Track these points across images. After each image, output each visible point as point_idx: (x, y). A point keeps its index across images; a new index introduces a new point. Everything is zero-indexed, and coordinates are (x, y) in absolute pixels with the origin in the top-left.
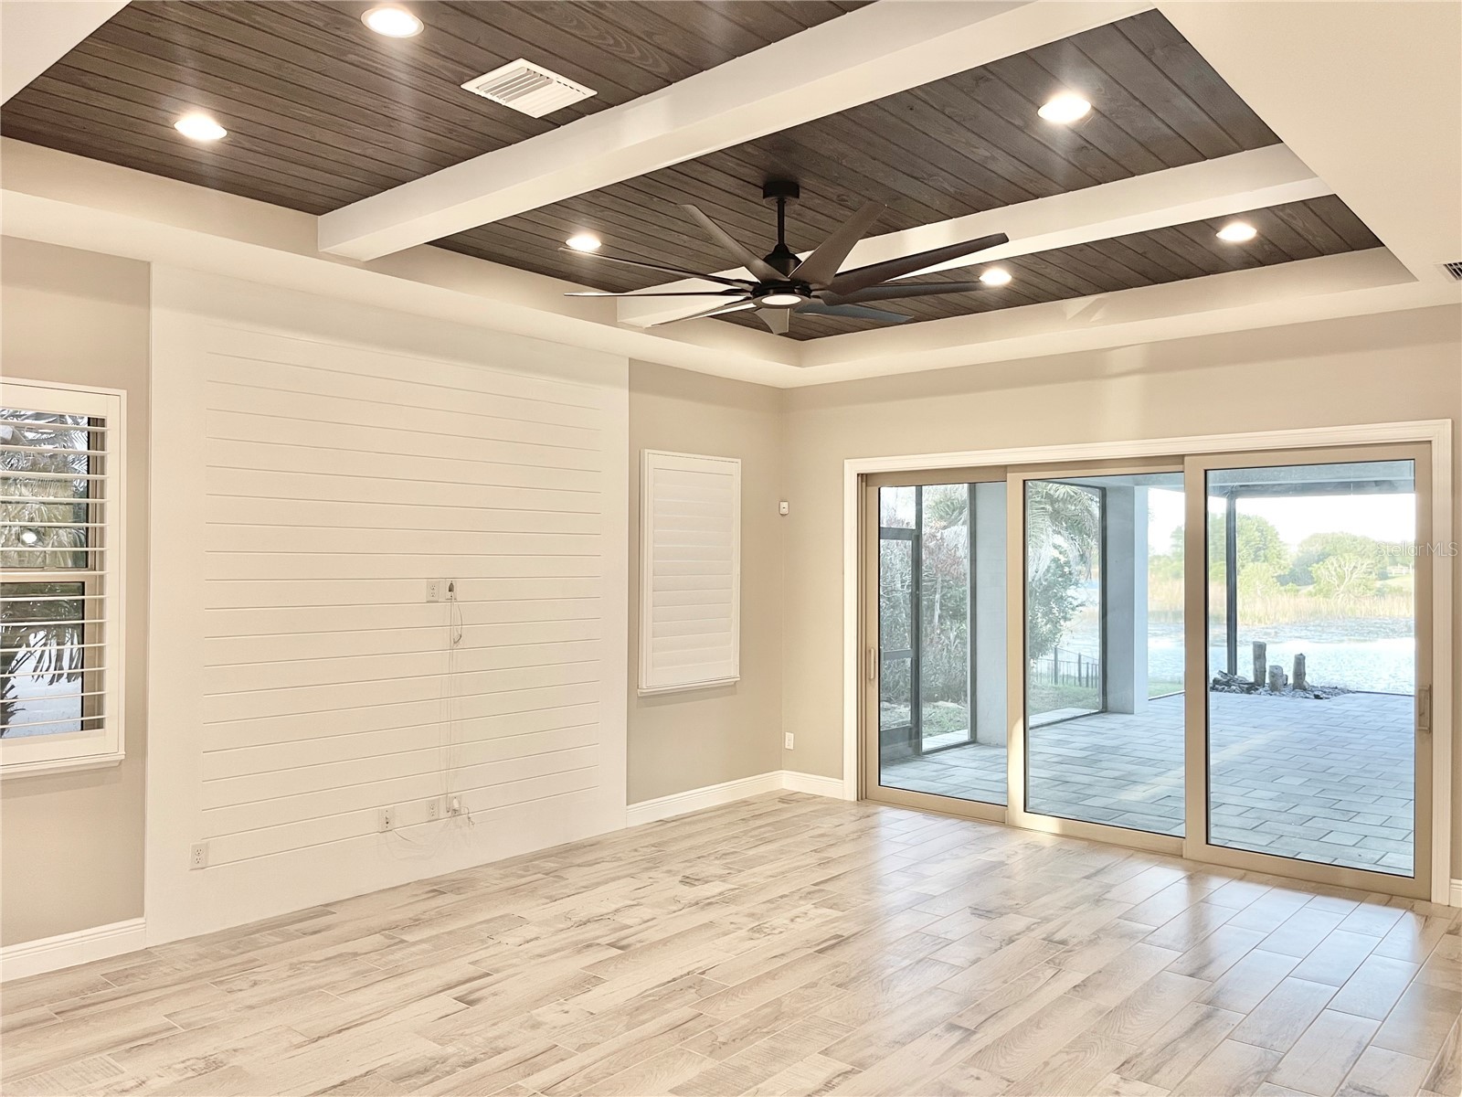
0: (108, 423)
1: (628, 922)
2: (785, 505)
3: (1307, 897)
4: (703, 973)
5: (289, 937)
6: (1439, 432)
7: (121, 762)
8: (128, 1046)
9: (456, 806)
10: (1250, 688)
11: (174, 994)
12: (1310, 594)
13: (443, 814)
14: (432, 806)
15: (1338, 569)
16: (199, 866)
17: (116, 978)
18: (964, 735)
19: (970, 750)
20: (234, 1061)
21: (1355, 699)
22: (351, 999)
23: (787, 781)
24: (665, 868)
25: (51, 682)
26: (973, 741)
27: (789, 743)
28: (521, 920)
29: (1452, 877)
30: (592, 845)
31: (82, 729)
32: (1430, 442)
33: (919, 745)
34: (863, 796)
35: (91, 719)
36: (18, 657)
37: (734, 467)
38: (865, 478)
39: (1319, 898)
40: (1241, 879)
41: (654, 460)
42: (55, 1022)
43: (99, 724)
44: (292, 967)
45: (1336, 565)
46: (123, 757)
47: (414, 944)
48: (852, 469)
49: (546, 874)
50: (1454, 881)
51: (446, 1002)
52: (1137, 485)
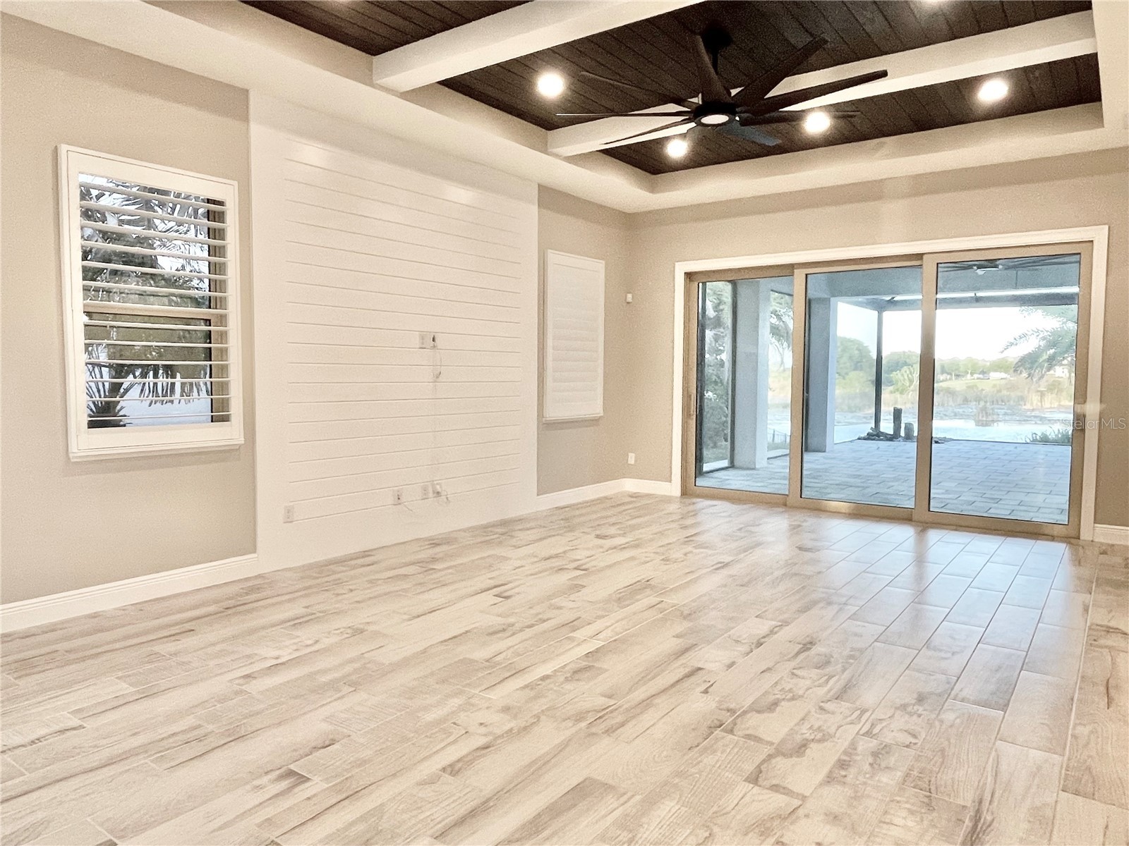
0: (227, 204)
1: (579, 557)
2: (630, 296)
3: (1003, 538)
4: (648, 581)
5: (354, 568)
6: (1100, 235)
7: (240, 446)
8: (292, 623)
9: (439, 490)
10: (891, 438)
11: (301, 596)
12: (891, 392)
13: (431, 495)
14: (425, 489)
15: (910, 376)
16: (289, 520)
17: (252, 590)
18: (725, 463)
19: (731, 472)
20: (371, 628)
21: (961, 443)
22: (426, 596)
23: (630, 485)
24: (582, 531)
25: (150, 405)
26: (732, 466)
27: (632, 459)
28: (506, 559)
29: (1094, 523)
30: (520, 520)
31: (212, 421)
32: (1092, 241)
33: (701, 467)
34: (685, 493)
35: (219, 414)
36: (125, 386)
37: (600, 266)
38: (689, 276)
39: (1009, 539)
40: (956, 530)
41: (553, 257)
42: (225, 614)
43: (225, 419)
44: (370, 582)
45: (908, 372)
46: (243, 442)
47: (440, 570)
48: (681, 269)
49: (502, 534)
50: (1096, 525)
51: (489, 598)
52: (832, 297)
